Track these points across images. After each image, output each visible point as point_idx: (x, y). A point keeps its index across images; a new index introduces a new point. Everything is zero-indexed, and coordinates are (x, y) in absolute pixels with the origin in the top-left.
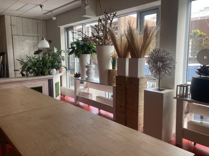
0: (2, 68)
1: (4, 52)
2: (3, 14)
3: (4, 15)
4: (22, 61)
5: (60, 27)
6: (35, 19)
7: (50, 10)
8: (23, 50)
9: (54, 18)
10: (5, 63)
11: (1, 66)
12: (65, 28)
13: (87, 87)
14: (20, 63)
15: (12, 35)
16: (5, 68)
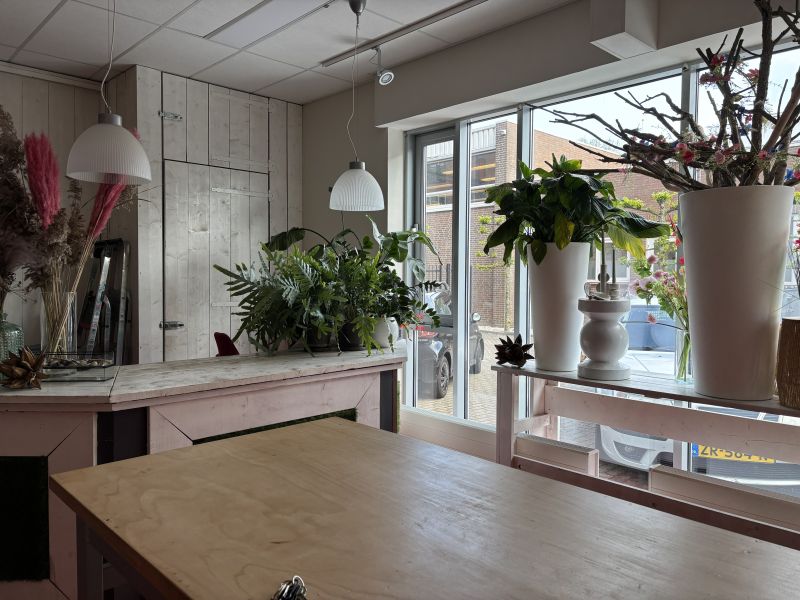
0: (108, 313)
1: (120, 240)
2: (126, 60)
3: (134, 67)
4: (237, 273)
5: (386, 129)
6: (261, 93)
7: (372, 37)
8: (204, 230)
9: (386, 78)
10: (123, 290)
11: (103, 304)
12: (405, 132)
13: (545, 413)
14: (229, 283)
15: (164, 160)
16: (122, 313)
